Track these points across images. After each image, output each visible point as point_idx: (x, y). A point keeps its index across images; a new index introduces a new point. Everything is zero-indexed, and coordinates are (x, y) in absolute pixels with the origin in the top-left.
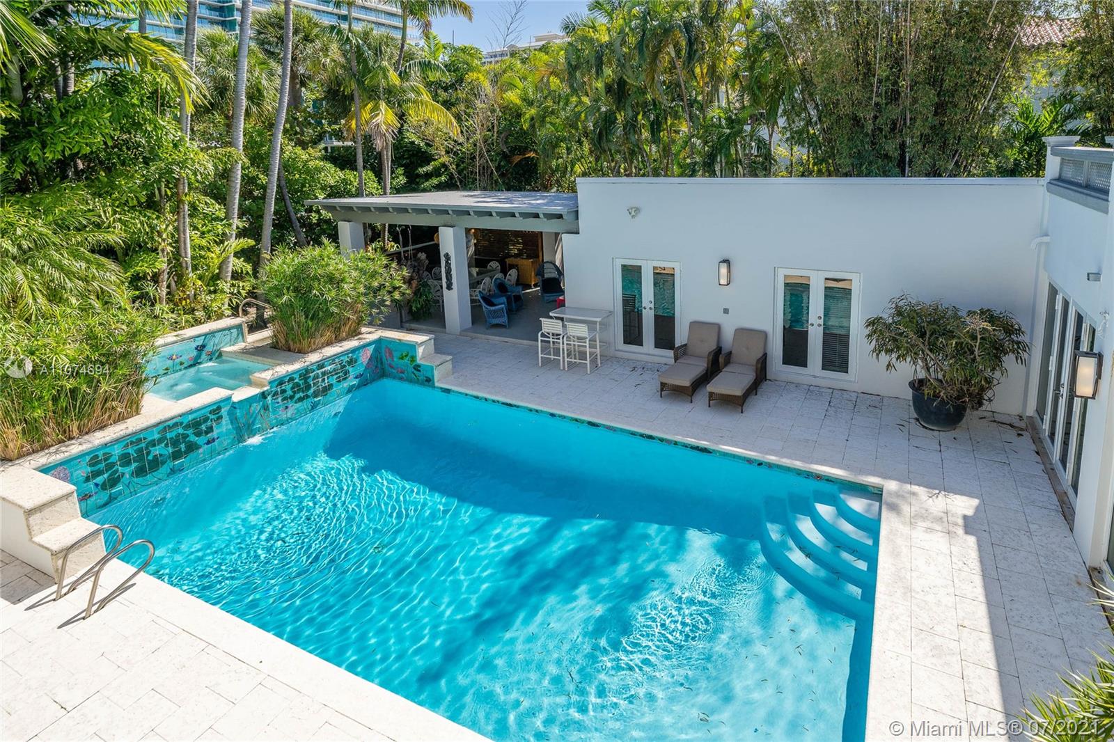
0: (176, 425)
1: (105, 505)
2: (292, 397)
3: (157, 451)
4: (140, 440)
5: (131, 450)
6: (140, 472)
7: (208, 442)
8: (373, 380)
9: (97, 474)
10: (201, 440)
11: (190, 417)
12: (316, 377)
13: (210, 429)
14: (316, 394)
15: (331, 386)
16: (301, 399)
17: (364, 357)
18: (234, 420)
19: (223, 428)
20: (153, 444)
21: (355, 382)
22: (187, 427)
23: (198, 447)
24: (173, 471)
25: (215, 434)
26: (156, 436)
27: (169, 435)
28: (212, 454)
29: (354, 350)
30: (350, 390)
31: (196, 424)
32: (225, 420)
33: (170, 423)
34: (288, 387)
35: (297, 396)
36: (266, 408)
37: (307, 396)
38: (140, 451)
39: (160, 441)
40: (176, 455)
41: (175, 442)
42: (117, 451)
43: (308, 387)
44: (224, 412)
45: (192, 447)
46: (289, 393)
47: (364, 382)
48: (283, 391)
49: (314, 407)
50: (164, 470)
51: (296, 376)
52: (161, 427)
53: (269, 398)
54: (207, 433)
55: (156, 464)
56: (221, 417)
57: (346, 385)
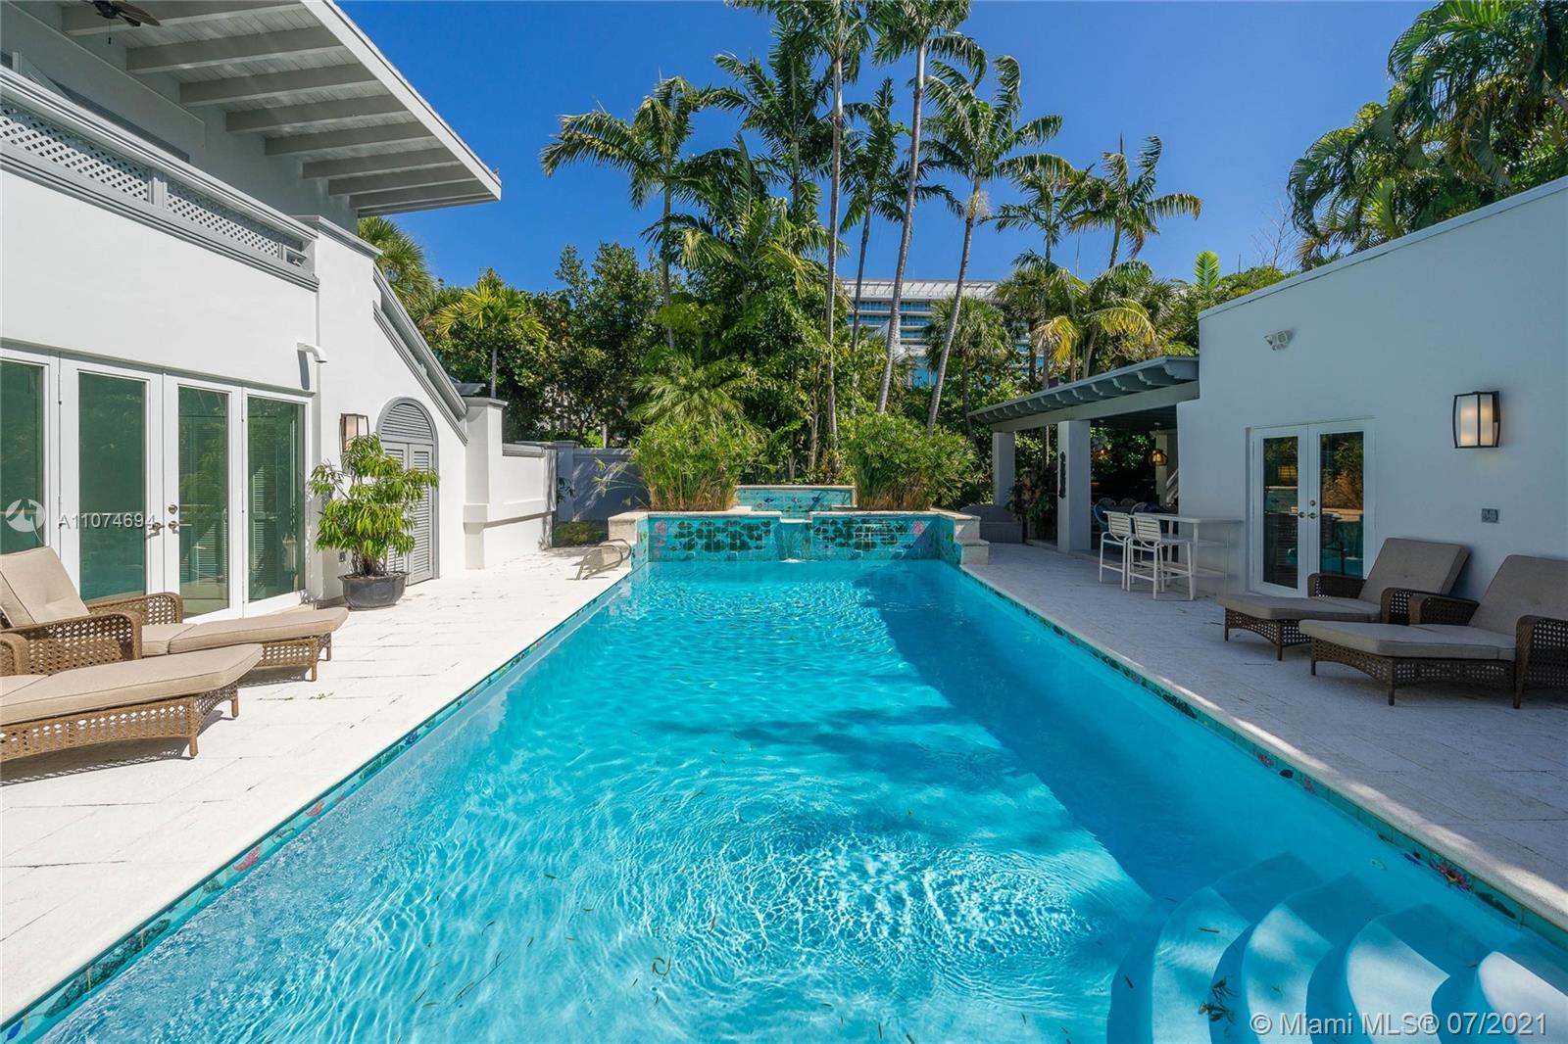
0: (735, 523)
1: (684, 560)
2: (833, 539)
3: (720, 537)
4: (710, 524)
5: (704, 528)
6: (708, 547)
7: (757, 548)
8: (924, 558)
9: (682, 535)
10: (752, 543)
11: (746, 521)
12: (860, 530)
13: (759, 538)
14: (858, 546)
15: (874, 545)
16: (842, 545)
17: (917, 530)
18: (778, 538)
19: (769, 541)
20: (718, 530)
21: (903, 551)
22: (743, 528)
23: (750, 548)
24: (729, 559)
25: (764, 542)
26: (722, 526)
27: (730, 529)
28: (759, 557)
29: (906, 519)
30: (896, 556)
31: (750, 528)
32: (772, 535)
33: (733, 520)
34: (831, 529)
35: (838, 540)
36: (808, 540)
37: (849, 545)
38: (709, 531)
39: (724, 530)
40: (733, 547)
41: (733, 536)
42: (696, 525)
43: (850, 536)
44: (772, 527)
45: (744, 546)
46: (831, 534)
47: (912, 555)
48: (825, 531)
49: (854, 557)
50: (723, 554)
51: (840, 522)
52: (725, 520)
53: (812, 531)
54: (757, 539)
55: (718, 546)
56: (769, 531)
57: (891, 550)
